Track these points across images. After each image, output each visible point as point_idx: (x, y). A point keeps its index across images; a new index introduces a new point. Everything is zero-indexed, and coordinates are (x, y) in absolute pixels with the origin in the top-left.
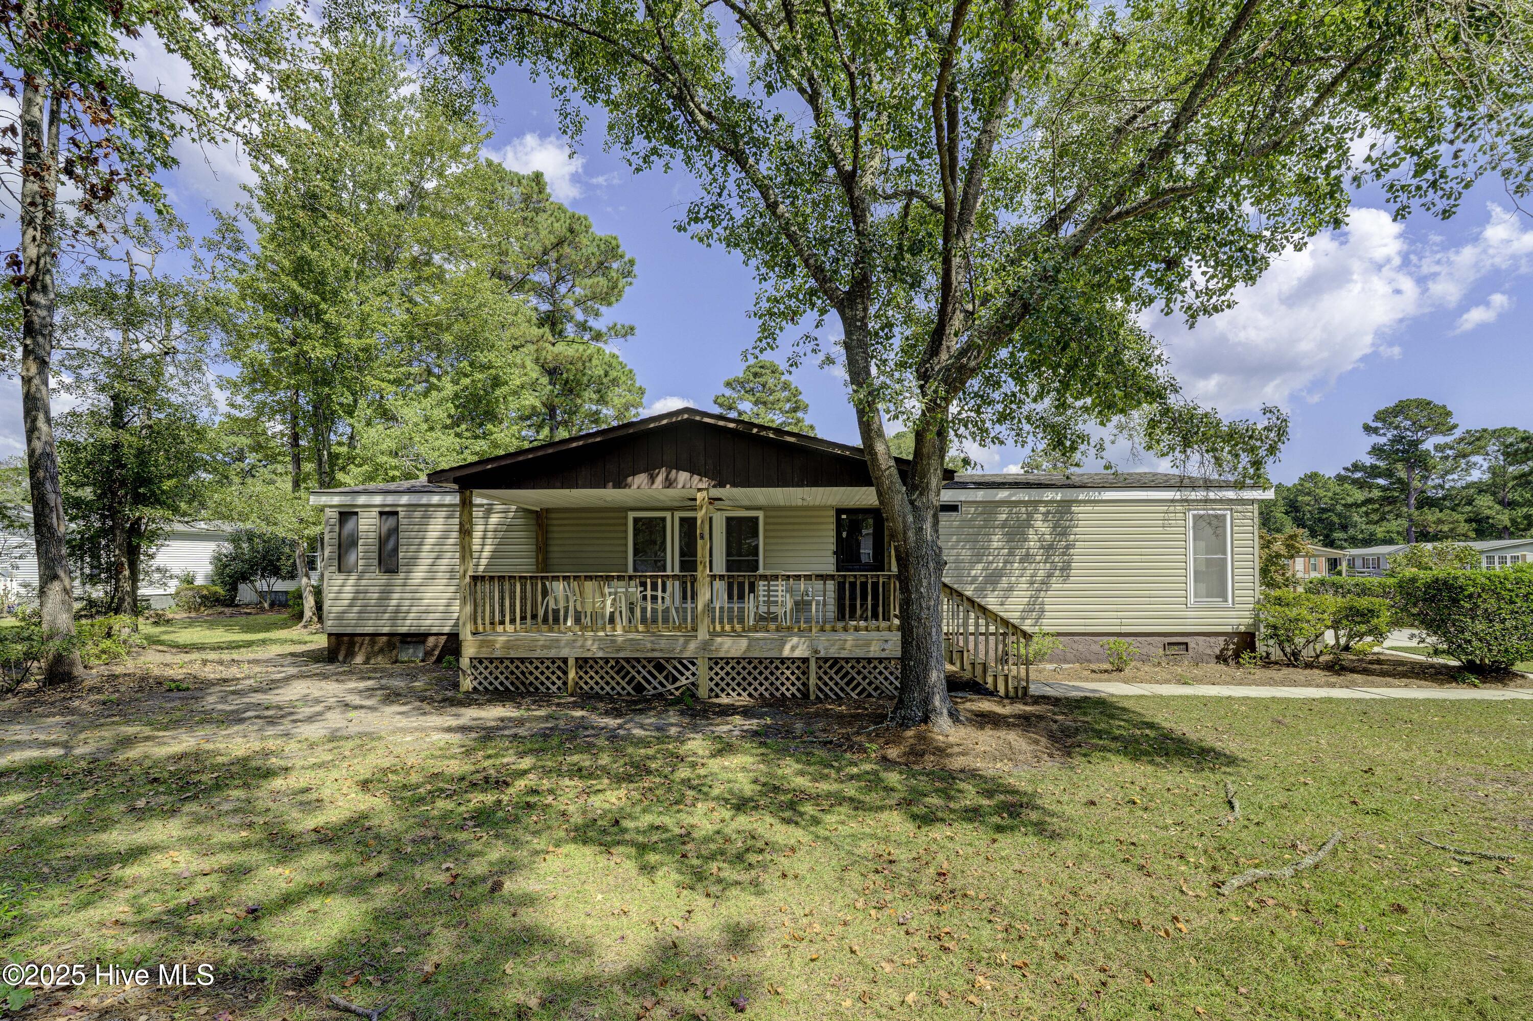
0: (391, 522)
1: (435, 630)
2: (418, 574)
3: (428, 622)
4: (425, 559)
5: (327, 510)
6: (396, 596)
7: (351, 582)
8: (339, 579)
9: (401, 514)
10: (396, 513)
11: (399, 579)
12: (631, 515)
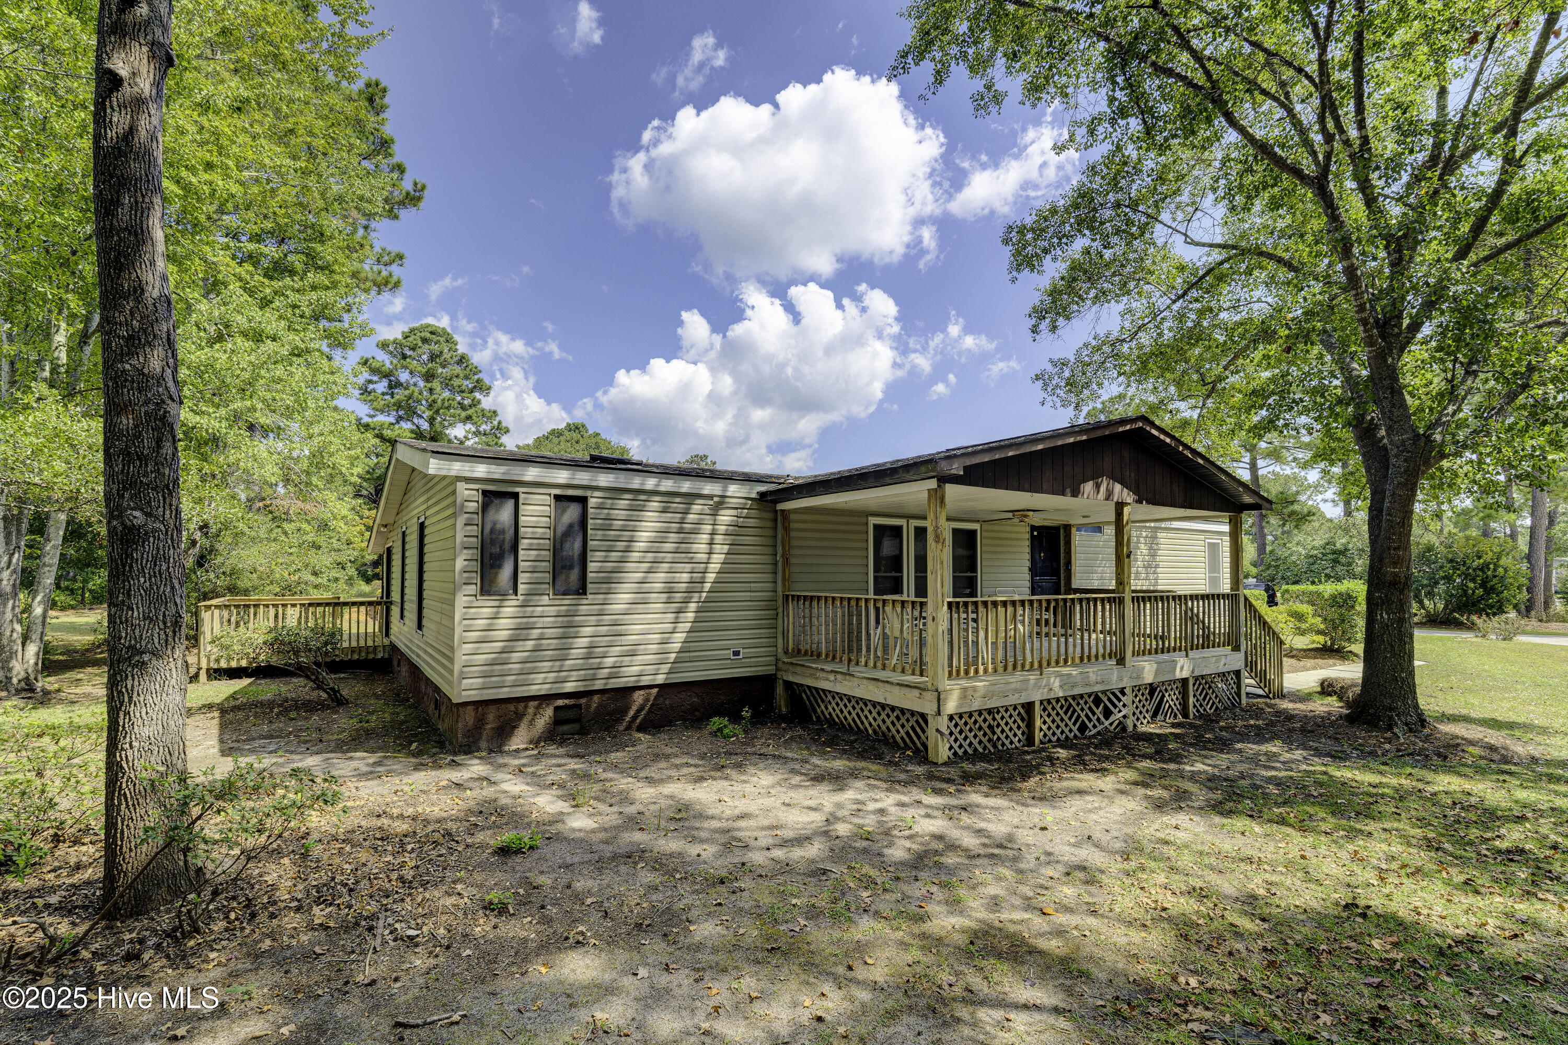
0: (572, 513)
1: (646, 680)
2: (622, 598)
3: (635, 670)
4: (634, 573)
5: (461, 486)
6: (588, 631)
7: (508, 611)
8: (486, 607)
9: (592, 502)
10: (583, 500)
11: (586, 606)
12: (873, 521)
